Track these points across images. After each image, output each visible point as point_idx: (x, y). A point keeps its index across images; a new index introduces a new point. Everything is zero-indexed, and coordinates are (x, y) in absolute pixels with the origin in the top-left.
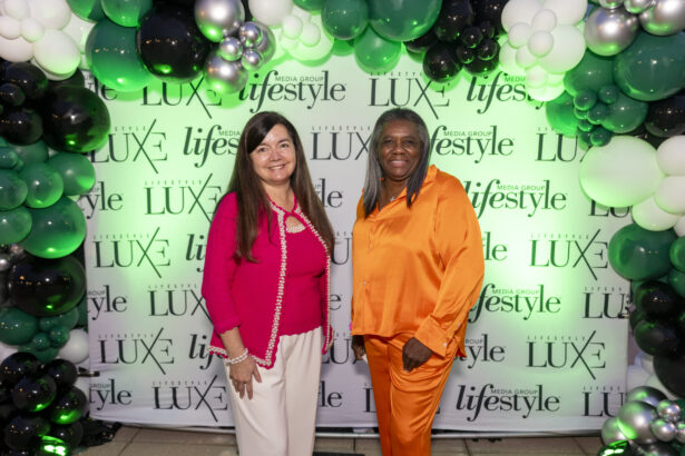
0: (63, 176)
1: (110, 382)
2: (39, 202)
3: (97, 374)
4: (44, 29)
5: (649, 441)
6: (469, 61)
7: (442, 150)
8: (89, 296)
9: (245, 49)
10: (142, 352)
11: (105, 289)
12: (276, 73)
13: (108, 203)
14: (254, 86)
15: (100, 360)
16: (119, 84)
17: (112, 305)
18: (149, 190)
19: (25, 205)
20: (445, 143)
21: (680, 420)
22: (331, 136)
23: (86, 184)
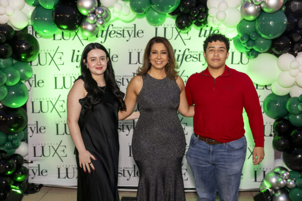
0: (20, 72)
1: (38, 166)
2: (10, 83)
3: (32, 162)
4: (14, 10)
5: (277, 188)
6: (194, 22)
7: (187, 60)
8: (29, 126)
9: (98, 18)
10: (53, 152)
11: (36, 123)
12: (112, 25)
13: (37, 84)
14: (103, 31)
15: (33, 155)
16: (44, 32)
17: (39, 130)
18: (56, 78)
19: (5, 85)
20: (189, 56)
21: (289, 178)
22: (137, 53)
23: (29, 75)
